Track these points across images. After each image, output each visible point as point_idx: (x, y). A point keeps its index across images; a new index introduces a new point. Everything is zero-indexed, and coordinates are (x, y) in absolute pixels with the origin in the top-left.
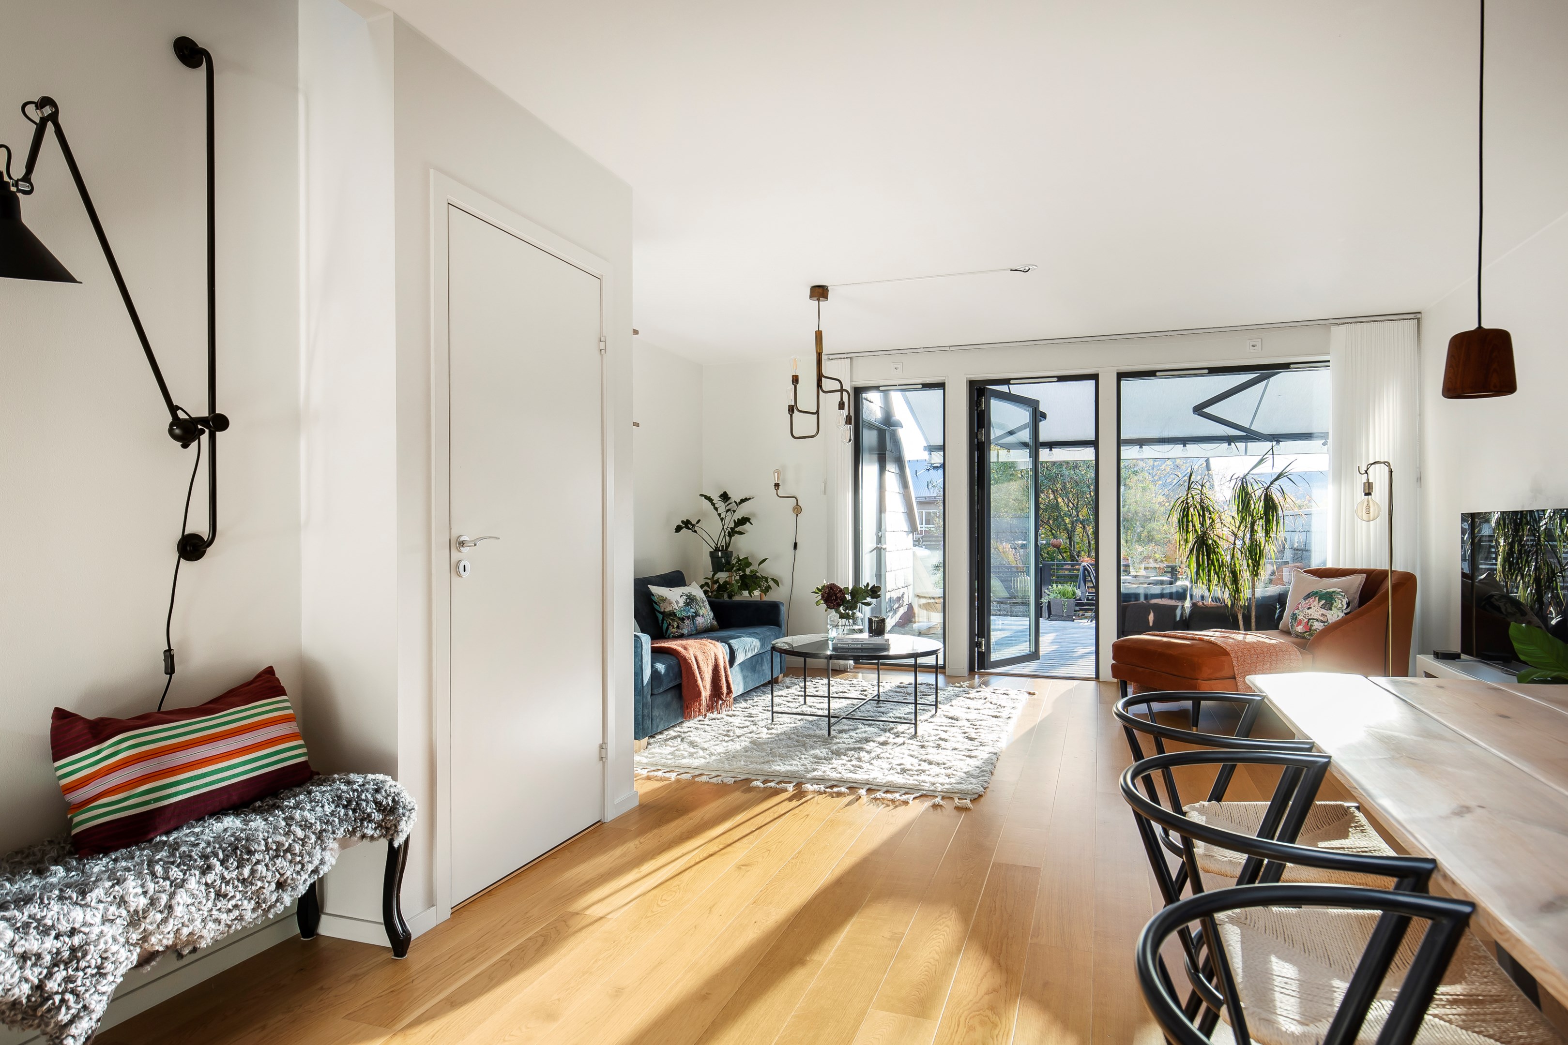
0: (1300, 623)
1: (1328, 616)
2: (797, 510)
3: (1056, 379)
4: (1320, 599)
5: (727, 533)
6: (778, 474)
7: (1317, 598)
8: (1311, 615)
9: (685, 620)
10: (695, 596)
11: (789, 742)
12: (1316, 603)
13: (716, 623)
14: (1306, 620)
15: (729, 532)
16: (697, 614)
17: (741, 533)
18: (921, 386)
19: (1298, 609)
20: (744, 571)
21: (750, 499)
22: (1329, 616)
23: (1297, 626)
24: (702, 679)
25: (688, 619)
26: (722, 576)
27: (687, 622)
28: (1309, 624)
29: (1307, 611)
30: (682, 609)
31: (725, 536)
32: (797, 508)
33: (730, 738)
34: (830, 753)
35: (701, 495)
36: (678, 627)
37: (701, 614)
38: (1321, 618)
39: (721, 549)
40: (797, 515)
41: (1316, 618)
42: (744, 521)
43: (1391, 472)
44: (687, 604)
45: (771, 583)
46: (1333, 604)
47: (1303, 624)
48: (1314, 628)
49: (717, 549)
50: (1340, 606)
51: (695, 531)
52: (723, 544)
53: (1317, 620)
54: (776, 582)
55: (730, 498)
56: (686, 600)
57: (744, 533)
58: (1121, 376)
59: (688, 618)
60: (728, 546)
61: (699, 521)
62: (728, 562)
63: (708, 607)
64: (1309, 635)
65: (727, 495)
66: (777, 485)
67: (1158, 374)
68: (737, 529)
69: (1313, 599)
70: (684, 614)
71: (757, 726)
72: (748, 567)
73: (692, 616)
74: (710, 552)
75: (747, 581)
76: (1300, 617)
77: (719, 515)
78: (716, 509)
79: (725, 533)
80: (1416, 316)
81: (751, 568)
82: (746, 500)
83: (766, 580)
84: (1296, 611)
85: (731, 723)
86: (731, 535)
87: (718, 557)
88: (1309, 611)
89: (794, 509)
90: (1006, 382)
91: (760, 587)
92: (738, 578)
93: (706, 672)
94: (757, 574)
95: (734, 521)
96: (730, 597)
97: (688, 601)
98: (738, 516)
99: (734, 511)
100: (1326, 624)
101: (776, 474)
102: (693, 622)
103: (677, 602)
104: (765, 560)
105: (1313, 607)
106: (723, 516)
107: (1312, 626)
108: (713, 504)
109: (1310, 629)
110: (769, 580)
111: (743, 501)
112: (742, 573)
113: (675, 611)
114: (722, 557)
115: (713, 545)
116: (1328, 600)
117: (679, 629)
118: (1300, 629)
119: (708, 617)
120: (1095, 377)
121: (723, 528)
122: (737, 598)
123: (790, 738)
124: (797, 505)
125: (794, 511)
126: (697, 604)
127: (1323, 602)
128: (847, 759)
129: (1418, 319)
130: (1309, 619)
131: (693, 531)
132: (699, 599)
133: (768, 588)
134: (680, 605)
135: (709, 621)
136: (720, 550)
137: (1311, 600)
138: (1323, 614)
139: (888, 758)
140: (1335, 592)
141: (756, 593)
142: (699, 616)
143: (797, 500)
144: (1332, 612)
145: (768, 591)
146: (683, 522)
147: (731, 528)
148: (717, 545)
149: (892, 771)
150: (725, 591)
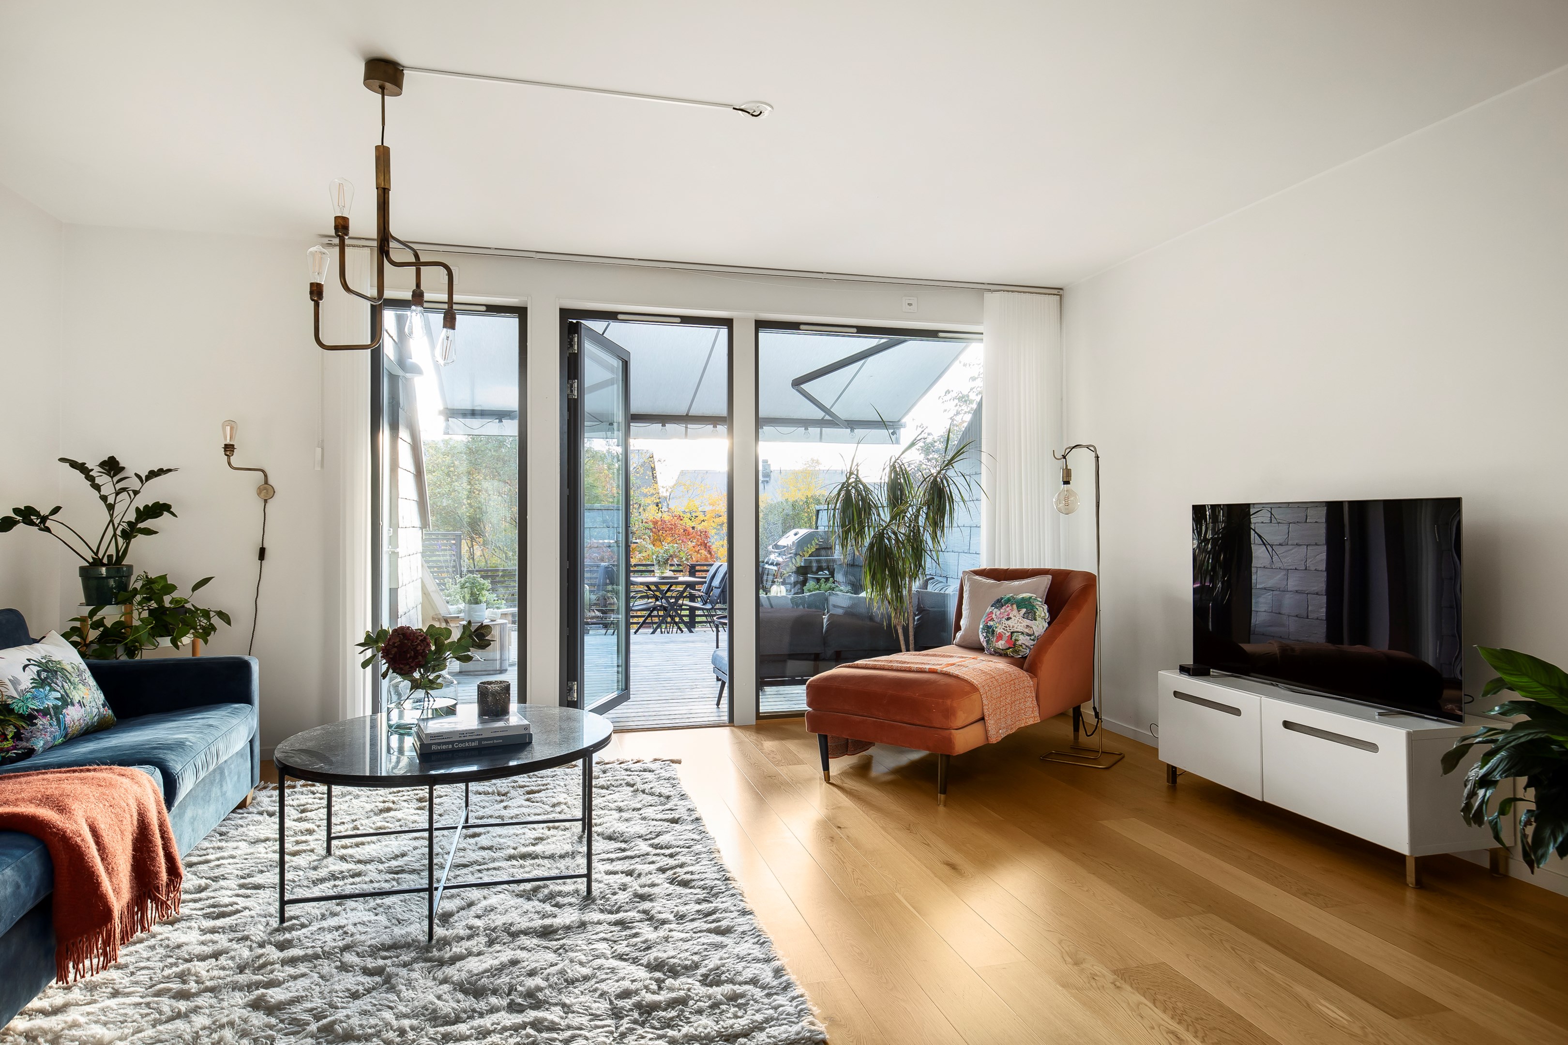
0: (1000, 637)
1: (1033, 627)
2: (266, 491)
3: (679, 320)
4: (1019, 608)
5: (119, 532)
6: (232, 429)
7: (1015, 606)
8: (1013, 627)
9: (36, 718)
10: (59, 663)
11: (350, 981)
12: (1015, 612)
13: (110, 712)
14: (1008, 634)
15: (123, 531)
16: (66, 701)
17: (149, 532)
18: (484, 308)
19: (992, 620)
20: (160, 602)
21: (169, 470)
22: (1035, 628)
23: (997, 641)
24: (110, 872)
25: (45, 715)
26: (111, 614)
27: (41, 722)
28: (1013, 638)
29: (1007, 622)
30: (29, 695)
31: (115, 535)
32: (265, 489)
33: (191, 1004)
34: (460, 996)
35: (62, 460)
36: (18, 736)
37: (76, 699)
38: (1027, 630)
39: (105, 561)
40: (266, 501)
41: (1020, 630)
42: (158, 510)
43: (1097, 457)
44: (40, 682)
45: (216, 621)
46: (1035, 613)
47: (1005, 638)
48: (1019, 643)
49: (97, 562)
50: (1043, 615)
51: (48, 530)
52: (112, 551)
53: (1022, 633)
54: (225, 617)
55: (123, 468)
56: (39, 673)
57: (156, 533)
58: (761, 325)
59: (45, 712)
60: (121, 557)
61: (56, 510)
62: (123, 586)
63: (92, 682)
64: (1012, 652)
65: (118, 463)
66: (229, 449)
67: (802, 327)
68: (141, 525)
69: (1010, 607)
70: (34, 705)
71: (248, 943)
72: (169, 594)
73: (56, 707)
74: (82, 569)
75: (168, 619)
76: (999, 630)
77: (104, 498)
78: (97, 487)
79: (115, 530)
80: (1058, 292)
81: (175, 595)
82: (161, 472)
83: (206, 614)
84: (991, 623)
85: (179, 946)
86: (128, 535)
87: (100, 578)
88: (1009, 622)
89: (260, 491)
90: (611, 316)
91: (195, 629)
92: (145, 614)
93: (119, 852)
94: (186, 605)
95: (137, 509)
96: (131, 652)
97: (44, 675)
98: (142, 501)
99: (136, 493)
100: (1032, 637)
101: (228, 428)
102: (58, 720)
103: (15, 682)
104: (206, 581)
105: (1013, 618)
106: (111, 500)
107: (1016, 640)
108: (91, 479)
109: (1015, 645)
110: (212, 614)
111: (152, 474)
112: (153, 604)
113: (9, 701)
114: (107, 577)
115: (89, 556)
116: (1027, 607)
117: (21, 739)
118: (1001, 644)
119: (93, 704)
120: (728, 323)
121: (111, 521)
122: (147, 654)
123: (344, 968)
124: (266, 482)
125: (259, 494)
126: (66, 679)
127: (1024, 610)
128: (505, 1002)
129: (1061, 296)
130: (1012, 633)
131: (41, 529)
132: (69, 668)
133: (210, 629)
134: (22, 687)
135: (95, 711)
136: (104, 565)
137: (1008, 609)
138: (1027, 626)
139: (586, 978)
140: (1031, 598)
141: (187, 640)
142: (73, 705)
143: (266, 476)
144: (1037, 622)
145: (209, 634)
146: (16, 511)
147: (130, 523)
148: (96, 554)
149: (625, 1024)
150: (120, 642)
